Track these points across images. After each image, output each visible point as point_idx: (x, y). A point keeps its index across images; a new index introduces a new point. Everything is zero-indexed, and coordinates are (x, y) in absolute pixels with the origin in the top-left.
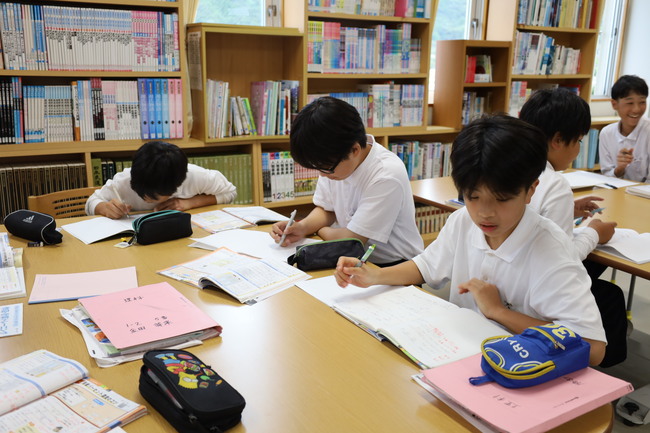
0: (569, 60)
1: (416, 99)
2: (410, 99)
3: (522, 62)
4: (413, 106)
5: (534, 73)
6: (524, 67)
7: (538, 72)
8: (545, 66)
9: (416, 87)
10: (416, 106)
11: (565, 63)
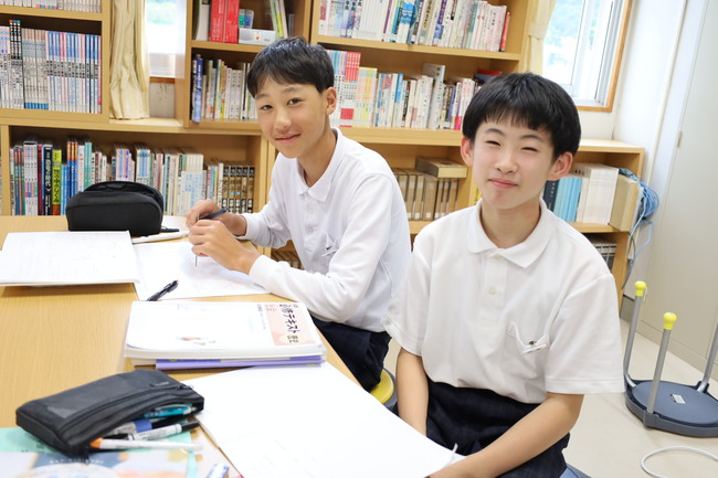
0: (478, 24)
1: (81, 60)
2: (65, 59)
3: (346, 13)
4: (75, 75)
5: (378, 38)
6: (351, 24)
7: (389, 36)
8: (404, 28)
9: (80, 38)
10: (83, 76)
11: (469, 28)
